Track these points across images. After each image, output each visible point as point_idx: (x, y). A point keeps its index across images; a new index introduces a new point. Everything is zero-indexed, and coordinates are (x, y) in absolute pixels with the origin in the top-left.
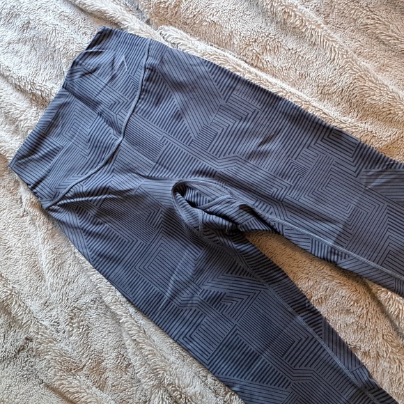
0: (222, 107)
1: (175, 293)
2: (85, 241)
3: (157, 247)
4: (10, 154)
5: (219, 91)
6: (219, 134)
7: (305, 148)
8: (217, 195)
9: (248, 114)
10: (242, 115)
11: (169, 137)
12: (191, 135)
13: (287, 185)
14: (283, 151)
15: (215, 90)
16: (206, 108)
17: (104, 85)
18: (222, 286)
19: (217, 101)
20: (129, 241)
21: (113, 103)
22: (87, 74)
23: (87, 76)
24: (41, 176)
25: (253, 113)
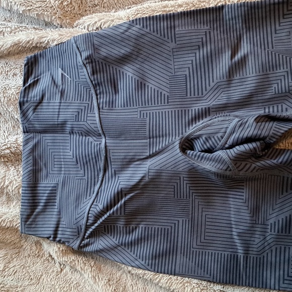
0: (175, 50)
1: (246, 245)
2: (132, 254)
3: (200, 214)
4: (16, 221)
5: (162, 38)
6: (188, 75)
7: (274, 35)
8: (225, 126)
9: (202, 38)
10: (197, 44)
11: (145, 109)
12: (164, 92)
13: (283, 74)
14: (256, 48)
15: (158, 40)
16: (160, 61)
17: (58, 104)
18: (286, 209)
19: (167, 48)
20: (171, 227)
21: (76, 113)
22: (37, 106)
23: (39, 107)
24: (55, 223)
25: (206, 35)
